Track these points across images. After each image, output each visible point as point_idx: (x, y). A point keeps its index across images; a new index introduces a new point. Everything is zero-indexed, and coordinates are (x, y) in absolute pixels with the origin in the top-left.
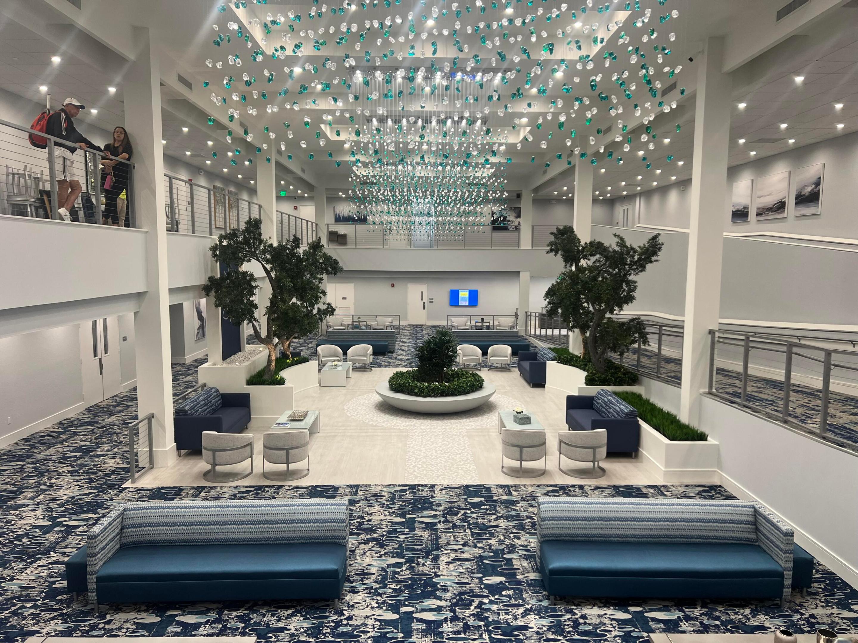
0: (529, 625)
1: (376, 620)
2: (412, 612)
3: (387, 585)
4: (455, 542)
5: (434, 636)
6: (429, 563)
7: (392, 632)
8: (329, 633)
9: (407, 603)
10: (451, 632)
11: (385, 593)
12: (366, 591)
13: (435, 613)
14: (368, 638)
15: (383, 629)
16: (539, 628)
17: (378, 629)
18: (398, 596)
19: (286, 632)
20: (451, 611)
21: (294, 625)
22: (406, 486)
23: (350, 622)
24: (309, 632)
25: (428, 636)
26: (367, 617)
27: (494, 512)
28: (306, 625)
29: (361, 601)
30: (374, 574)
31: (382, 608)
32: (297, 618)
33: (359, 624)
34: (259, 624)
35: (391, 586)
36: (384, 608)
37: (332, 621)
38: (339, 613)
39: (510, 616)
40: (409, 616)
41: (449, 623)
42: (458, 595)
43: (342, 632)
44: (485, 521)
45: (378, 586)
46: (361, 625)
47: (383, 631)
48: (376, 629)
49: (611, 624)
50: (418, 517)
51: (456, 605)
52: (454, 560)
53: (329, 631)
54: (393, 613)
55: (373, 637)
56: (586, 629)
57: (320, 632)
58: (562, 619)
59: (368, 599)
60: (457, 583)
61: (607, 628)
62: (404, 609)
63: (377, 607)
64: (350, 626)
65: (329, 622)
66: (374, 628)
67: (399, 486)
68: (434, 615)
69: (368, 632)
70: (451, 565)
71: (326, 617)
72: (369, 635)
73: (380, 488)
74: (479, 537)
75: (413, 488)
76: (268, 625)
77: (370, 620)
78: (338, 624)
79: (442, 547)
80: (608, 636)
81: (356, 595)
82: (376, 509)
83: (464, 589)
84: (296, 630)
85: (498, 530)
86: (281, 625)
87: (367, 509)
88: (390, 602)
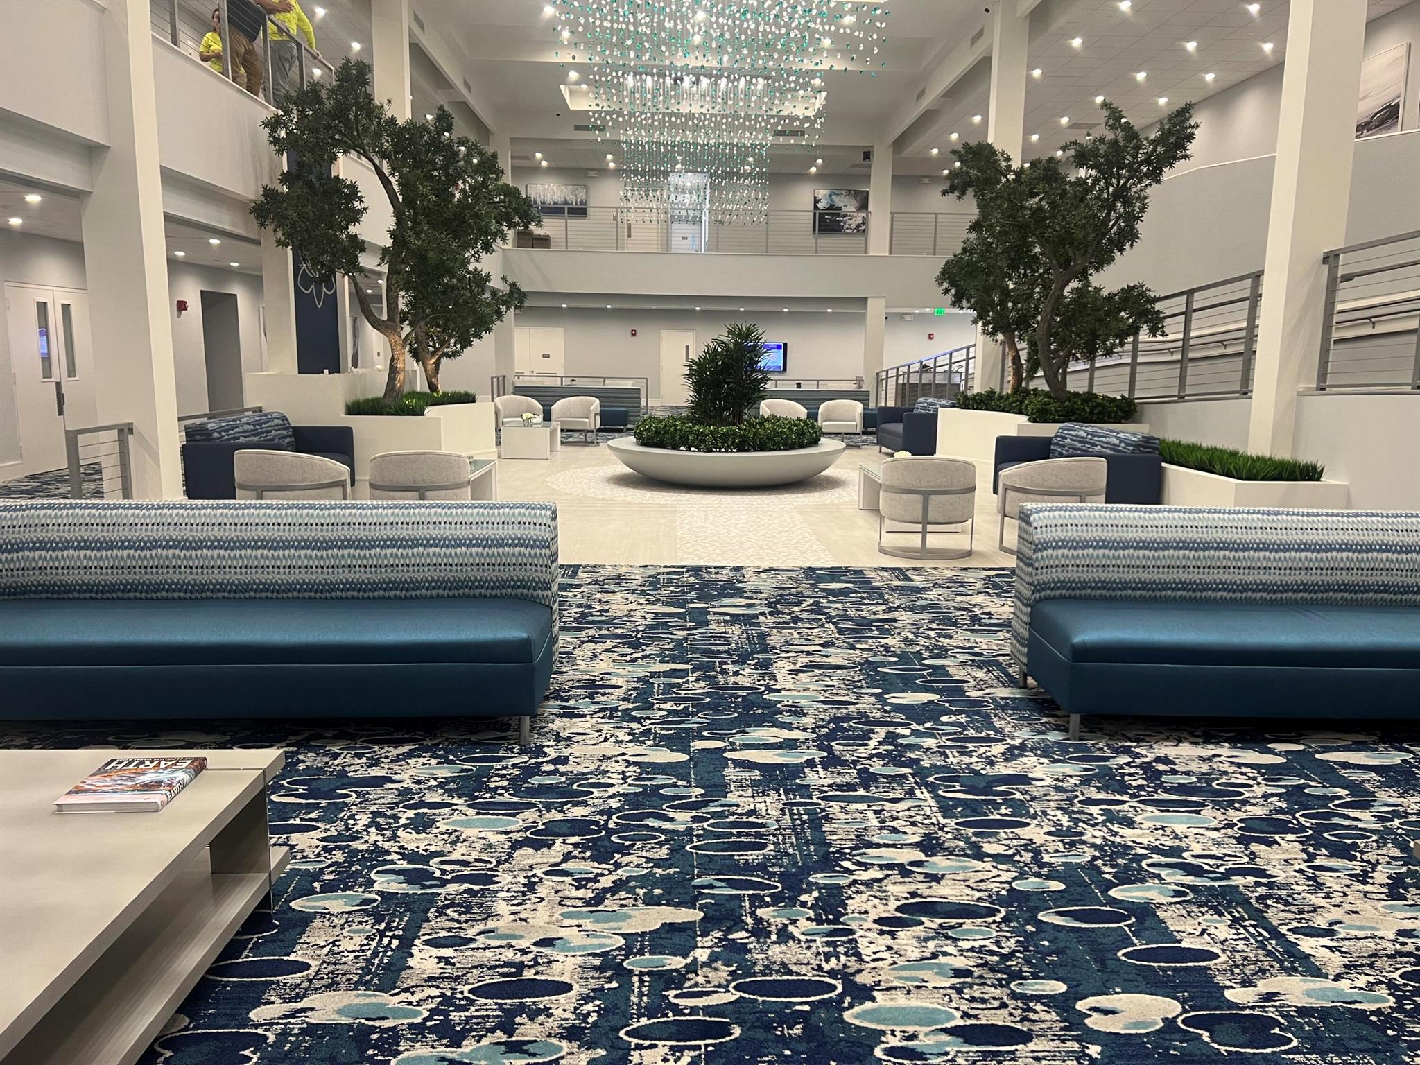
0: (1030, 775)
1: (629, 764)
2: (724, 750)
3: (653, 704)
4: (802, 642)
5: (786, 793)
6: (747, 670)
7: (675, 785)
8: (504, 788)
9: (705, 733)
10: (829, 786)
11: (650, 718)
12: (601, 715)
13: (780, 751)
14: (610, 797)
15: (651, 779)
16: (1057, 780)
17: (635, 780)
18: (683, 722)
19: (389, 786)
20: (820, 748)
21: (411, 772)
22: (683, 567)
23: (562, 768)
24: (452, 786)
25: (771, 793)
26: (605, 758)
27: (880, 602)
28: (444, 772)
29: (588, 731)
30: (621, 687)
31: (643, 742)
32: (422, 760)
33: (586, 770)
34: (320, 770)
35: (663, 706)
36: (649, 743)
37: (515, 766)
38: (532, 752)
39: (974, 759)
40: (715, 756)
41: (821, 771)
42: (829, 722)
43: (540, 785)
44: (865, 614)
45: (631, 706)
46: (591, 773)
47: (648, 783)
48: (629, 781)
49: (1242, 773)
50: (714, 606)
51: (831, 736)
52: (806, 668)
53: (505, 783)
54: (672, 751)
55: (623, 795)
56: (1182, 781)
57: (480, 786)
58: (1112, 764)
59: (606, 728)
60: (824, 703)
61: (1233, 780)
62: (698, 745)
63: (630, 741)
64: (562, 774)
65: (505, 768)
66: (625, 778)
67: (665, 567)
68: (778, 755)
69: (612, 785)
70: (801, 675)
71: (500, 759)
72: (611, 791)
73: (625, 569)
74: (858, 635)
75: (695, 570)
76: (342, 773)
77: (614, 764)
78: (529, 772)
79: (775, 648)
80: (1247, 795)
81: (574, 720)
82: (618, 596)
83: (845, 711)
84: (418, 782)
85: (896, 624)
86: (376, 772)
87: (599, 596)
88: (663, 732)
